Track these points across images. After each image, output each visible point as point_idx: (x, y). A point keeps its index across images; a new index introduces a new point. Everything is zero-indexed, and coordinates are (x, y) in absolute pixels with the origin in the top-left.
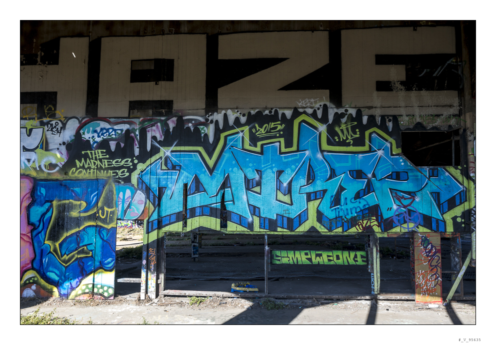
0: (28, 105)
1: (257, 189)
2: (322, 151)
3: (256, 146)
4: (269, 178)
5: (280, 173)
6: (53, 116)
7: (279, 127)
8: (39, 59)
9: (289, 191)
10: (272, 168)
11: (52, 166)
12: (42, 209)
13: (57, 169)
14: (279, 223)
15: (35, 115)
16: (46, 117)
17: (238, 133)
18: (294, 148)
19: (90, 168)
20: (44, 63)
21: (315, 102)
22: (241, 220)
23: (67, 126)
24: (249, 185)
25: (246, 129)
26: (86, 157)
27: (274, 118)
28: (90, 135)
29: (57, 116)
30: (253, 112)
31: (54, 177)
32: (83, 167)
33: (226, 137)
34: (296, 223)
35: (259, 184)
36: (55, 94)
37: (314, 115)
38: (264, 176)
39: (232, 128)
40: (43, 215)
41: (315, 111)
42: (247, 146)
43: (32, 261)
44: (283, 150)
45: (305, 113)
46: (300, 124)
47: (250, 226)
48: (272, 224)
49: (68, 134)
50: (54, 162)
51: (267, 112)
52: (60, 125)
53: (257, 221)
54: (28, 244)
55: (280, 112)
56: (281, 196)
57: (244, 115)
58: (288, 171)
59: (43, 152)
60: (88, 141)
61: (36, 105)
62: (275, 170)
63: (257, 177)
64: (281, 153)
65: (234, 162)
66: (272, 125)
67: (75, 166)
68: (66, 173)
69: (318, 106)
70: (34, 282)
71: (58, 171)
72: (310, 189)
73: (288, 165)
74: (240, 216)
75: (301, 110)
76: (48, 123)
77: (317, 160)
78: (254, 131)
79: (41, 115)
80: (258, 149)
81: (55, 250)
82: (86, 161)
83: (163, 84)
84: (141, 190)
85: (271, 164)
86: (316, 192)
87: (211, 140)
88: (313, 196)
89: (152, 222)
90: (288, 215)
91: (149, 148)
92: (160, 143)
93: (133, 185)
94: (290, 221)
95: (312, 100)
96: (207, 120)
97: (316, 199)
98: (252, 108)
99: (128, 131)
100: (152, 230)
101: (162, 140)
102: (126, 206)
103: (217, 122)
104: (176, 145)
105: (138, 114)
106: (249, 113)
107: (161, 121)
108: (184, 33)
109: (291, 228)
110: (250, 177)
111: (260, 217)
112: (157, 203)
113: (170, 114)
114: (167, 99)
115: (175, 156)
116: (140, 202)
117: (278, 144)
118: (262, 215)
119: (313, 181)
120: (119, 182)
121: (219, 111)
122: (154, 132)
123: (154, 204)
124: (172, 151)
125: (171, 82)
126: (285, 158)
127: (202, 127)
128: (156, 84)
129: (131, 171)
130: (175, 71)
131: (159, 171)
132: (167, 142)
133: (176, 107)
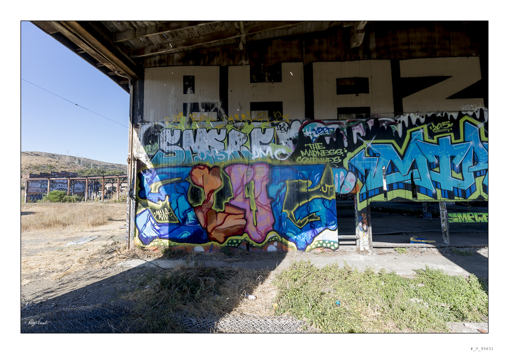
0: (261, 111)
1: (437, 169)
2: (482, 142)
3: (433, 139)
4: (445, 161)
5: (452, 158)
6: (281, 119)
7: (449, 125)
8: (266, 78)
9: (460, 170)
10: (446, 154)
11: (283, 155)
12: (279, 187)
13: (287, 157)
14: (456, 193)
15: (267, 119)
16: (275, 120)
17: (419, 130)
18: (462, 140)
19: (312, 156)
20: (271, 81)
21: (474, 107)
22: (427, 192)
23: (292, 126)
24: (431, 166)
25: (425, 127)
26: (308, 148)
27: (445, 118)
28: (310, 133)
29: (284, 119)
30: (429, 115)
31: (285, 164)
32: (307, 156)
33: (411, 133)
34: (468, 193)
35: (438, 166)
36: (281, 103)
37: (474, 116)
38: (441, 160)
39: (415, 126)
40: (279, 191)
41: (474, 114)
42: (427, 139)
43: (273, 225)
44: (454, 141)
45: (467, 114)
46: (464, 122)
47: (435, 196)
48: (450, 195)
49: (294, 132)
50: (284, 152)
51: (439, 115)
52: (287, 126)
53: (439, 192)
54: (269, 213)
55: (449, 115)
56: (455, 174)
57: (423, 117)
58: (458, 156)
59: (276, 145)
60: (309, 137)
61: (267, 112)
62: (449, 155)
63: (436, 161)
64: (452, 144)
65: (418, 150)
66: (444, 124)
67: (301, 155)
68: (294, 160)
69: (476, 109)
70: (276, 240)
71: (288, 159)
72: (476, 168)
73: (459, 152)
74: (426, 189)
75: (464, 113)
76: (277, 125)
77: (478, 148)
78: (431, 128)
79: (272, 118)
80: (435, 141)
81: (291, 216)
82: (308, 151)
83: (362, 95)
84: (352, 171)
85: (446, 152)
86: (480, 171)
87: (400, 135)
88: (478, 174)
89: (362, 194)
90: (461, 188)
91: (355, 141)
92: (363, 137)
93: (345, 168)
94: (464, 192)
95: (472, 106)
96: (396, 121)
97: (481, 176)
98: (428, 112)
99: (338, 130)
100: (363, 200)
101: (364, 135)
102: (341, 183)
103: (403, 122)
104: (375, 139)
105: (345, 117)
106: (427, 116)
107: (363, 122)
108: (374, 59)
109: (465, 197)
110: (431, 161)
111: (441, 189)
112: (364, 181)
113: (368, 116)
114: (366, 106)
115: (375, 147)
116: (351, 180)
117: (449, 137)
118: (442, 188)
119: (477, 163)
120: (335, 166)
121: (404, 114)
122: (358, 130)
123: (362, 182)
124: (372, 144)
125: (368, 94)
126: (456, 147)
127: (393, 126)
128: (357, 95)
129: (343, 158)
130: (369, 86)
131: (364, 158)
132: (368, 137)
133: (372, 112)
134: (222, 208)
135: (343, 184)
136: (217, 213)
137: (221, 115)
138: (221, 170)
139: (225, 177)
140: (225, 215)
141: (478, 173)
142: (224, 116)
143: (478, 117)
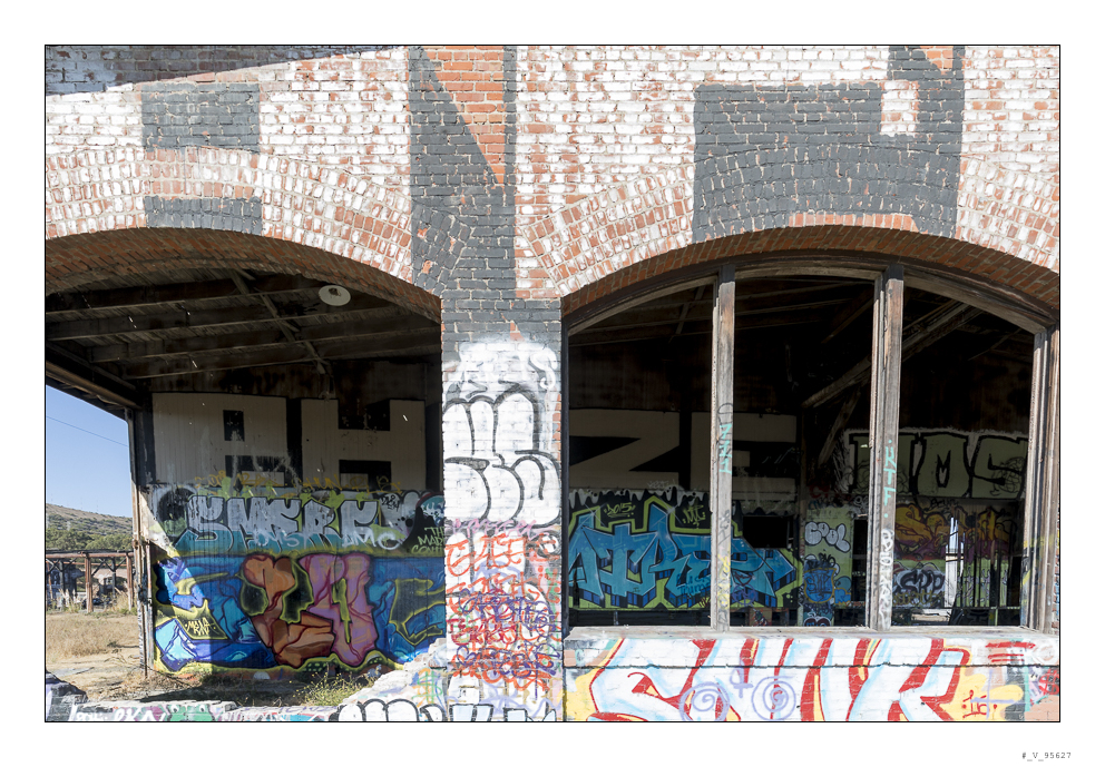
0: (357, 475)
1: (609, 568)
2: (670, 533)
3: (607, 526)
4: (620, 558)
5: (630, 553)
6: (388, 488)
7: (630, 508)
8: (365, 423)
9: (639, 570)
10: (622, 548)
11: (391, 543)
12: (384, 588)
13: (397, 545)
14: (630, 600)
15: (367, 487)
16: (379, 489)
17: (589, 513)
18: (644, 529)
19: (434, 546)
20: (373, 428)
21: (665, 485)
22: (593, 598)
23: (405, 500)
24: (601, 564)
25: (598, 509)
26: (429, 533)
27: (625, 499)
28: (433, 511)
29: (393, 488)
30: (605, 493)
31: (394, 555)
32: (427, 544)
33: (578, 517)
34: (646, 598)
35: (610, 563)
36: (389, 464)
37: (664, 497)
38: (615, 556)
39: (584, 507)
40: (385, 594)
41: (664, 494)
42: (599, 526)
43: (375, 642)
44: (634, 530)
45: (655, 494)
46: (650, 505)
47: (602, 603)
48: (623, 601)
49: (407, 509)
50: (393, 539)
51: (618, 493)
52: (397, 498)
53: (608, 598)
54: (369, 625)
55: (631, 493)
56: (631, 575)
57: (595, 495)
58: (638, 551)
59: (380, 527)
60: (431, 517)
61: (366, 476)
62: (626, 549)
63: (609, 556)
64: (631, 534)
65: (586, 542)
66: (623, 505)
67: (418, 543)
68: (408, 551)
69: (667, 488)
70: (379, 662)
71: (398, 548)
72: (658, 568)
73: (638, 545)
74: (593, 594)
75: (651, 492)
76: (382, 496)
77: (665, 541)
78: (605, 511)
79: (374, 486)
80: (610, 529)
81: (401, 629)
82: (429, 538)
85: (622, 544)
86: (664, 571)
88: (661, 576)
90: (637, 593)
94: (640, 598)
95: (662, 482)
97: (664, 577)
98: (604, 488)
106: (601, 493)
109: (641, 604)
110: (601, 556)
111: (611, 594)
117: (629, 524)
118: (613, 593)
119: (662, 560)
126: (636, 538)
134: (295, 618)
136: (288, 625)
137: (292, 477)
138: (294, 563)
139: (299, 572)
140: (301, 628)
141: (660, 574)
142: (297, 479)
143: (669, 498)
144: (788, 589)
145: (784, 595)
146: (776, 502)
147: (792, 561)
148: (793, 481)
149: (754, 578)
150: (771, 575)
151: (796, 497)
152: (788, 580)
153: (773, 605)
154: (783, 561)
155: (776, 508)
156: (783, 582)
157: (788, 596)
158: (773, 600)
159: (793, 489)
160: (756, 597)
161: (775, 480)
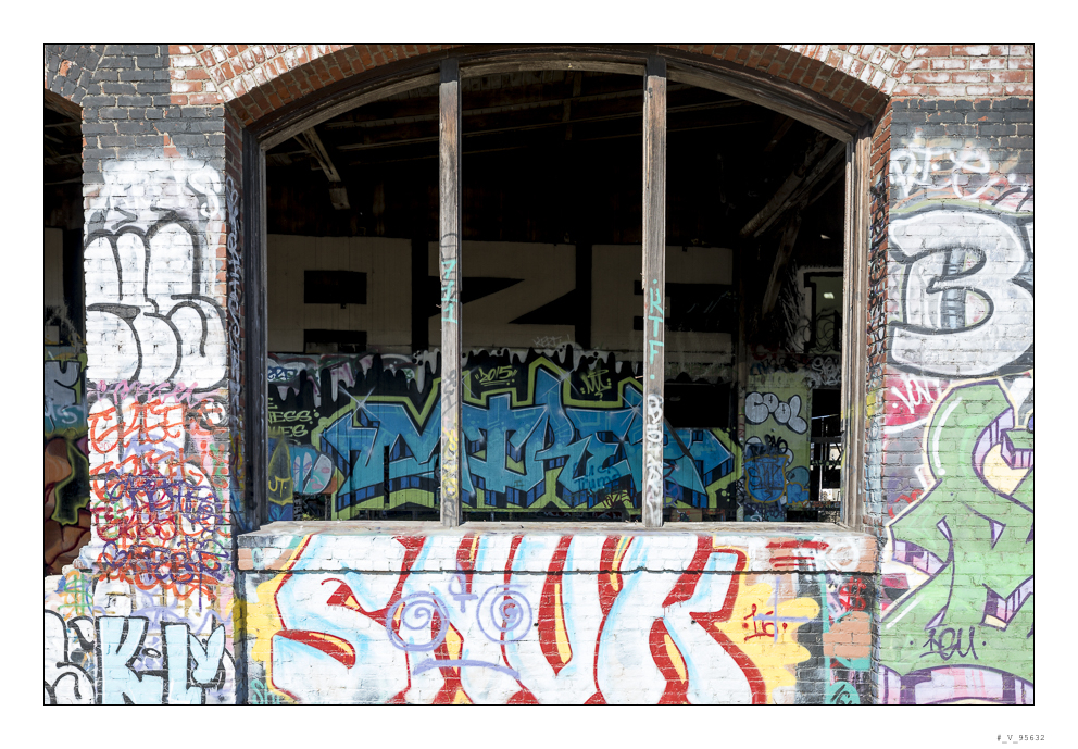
1: (481, 454)
2: (564, 407)
3: (480, 398)
4: (497, 440)
5: (511, 433)
7: (510, 374)
9: (522, 457)
10: (500, 427)
14: (510, 496)
18: (529, 401)
21: (557, 342)
24: (471, 448)
25: (467, 374)
27: (503, 360)
30: (476, 352)
34: (530, 497)
35: (484, 447)
37: (555, 359)
38: (490, 437)
41: (556, 354)
42: (468, 398)
44: (515, 403)
45: (543, 355)
46: (537, 369)
47: (473, 502)
48: (501, 499)
51: (494, 353)
53: (481, 495)
55: (512, 353)
56: (511, 464)
57: (463, 356)
58: (521, 431)
62: (504, 429)
63: (481, 438)
64: (512, 408)
66: (501, 370)
69: (560, 346)
72: (549, 455)
73: (520, 423)
75: (538, 352)
77: (557, 417)
78: (477, 377)
80: (483, 402)
83: (351, 307)
84: (326, 453)
85: (500, 422)
86: (555, 459)
87: (420, 387)
88: (551, 464)
89: (343, 496)
90: (519, 488)
91: (335, 397)
92: (349, 390)
93: (314, 448)
94: (523, 495)
95: (553, 339)
96: (414, 361)
97: (555, 467)
98: (475, 347)
99: (304, 373)
100: (343, 507)
101: (353, 386)
102: (305, 475)
103: (427, 363)
104: (372, 394)
105: (318, 349)
106: (471, 353)
107: (351, 360)
108: (380, 236)
109: (523, 503)
110: (472, 437)
111: (485, 490)
112: (348, 471)
113: (362, 350)
114: (359, 329)
115: (372, 409)
116: (325, 470)
117: (508, 395)
118: (487, 488)
119: (553, 444)
120: (294, 443)
121: (430, 348)
122: (342, 375)
123: (344, 473)
124: (367, 402)
125: (363, 306)
126: (518, 414)
127: (407, 370)
128: (342, 307)
129: (311, 427)
130: (369, 290)
131: (350, 428)
132: (359, 390)
133: (370, 340)
134: (72, 518)
135: (309, 476)
136: (62, 527)
137: (69, 332)
138: (70, 444)
139: (76, 457)
140: (79, 531)
141: (551, 462)
142: (75, 335)
143: (562, 360)
144: (723, 483)
145: (719, 492)
146: (707, 365)
147: (728, 445)
148: (728, 336)
149: (677, 469)
150: (700, 464)
151: (733, 359)
152: (724, 471)
153: (703, 505)
154: (717, 446)
155: (706, 373)
156: (717, 474)
157: (724, 494)
158: (703, 499)
159: (728, 347)
160: (680, 494)
161: (705, 335)
